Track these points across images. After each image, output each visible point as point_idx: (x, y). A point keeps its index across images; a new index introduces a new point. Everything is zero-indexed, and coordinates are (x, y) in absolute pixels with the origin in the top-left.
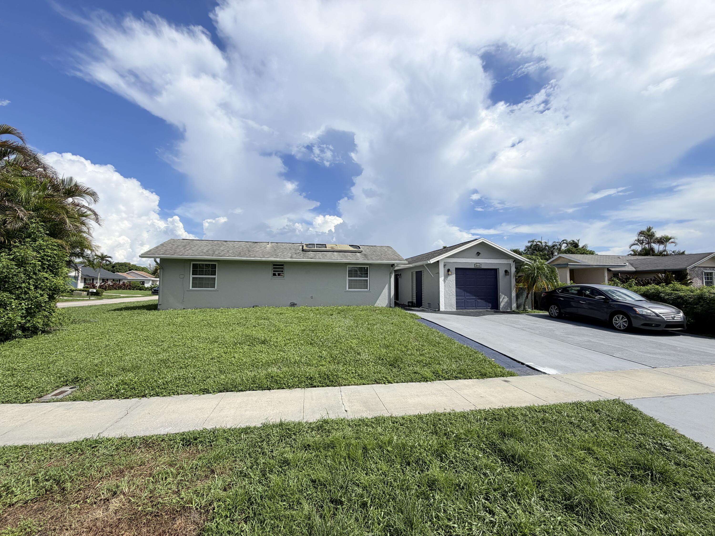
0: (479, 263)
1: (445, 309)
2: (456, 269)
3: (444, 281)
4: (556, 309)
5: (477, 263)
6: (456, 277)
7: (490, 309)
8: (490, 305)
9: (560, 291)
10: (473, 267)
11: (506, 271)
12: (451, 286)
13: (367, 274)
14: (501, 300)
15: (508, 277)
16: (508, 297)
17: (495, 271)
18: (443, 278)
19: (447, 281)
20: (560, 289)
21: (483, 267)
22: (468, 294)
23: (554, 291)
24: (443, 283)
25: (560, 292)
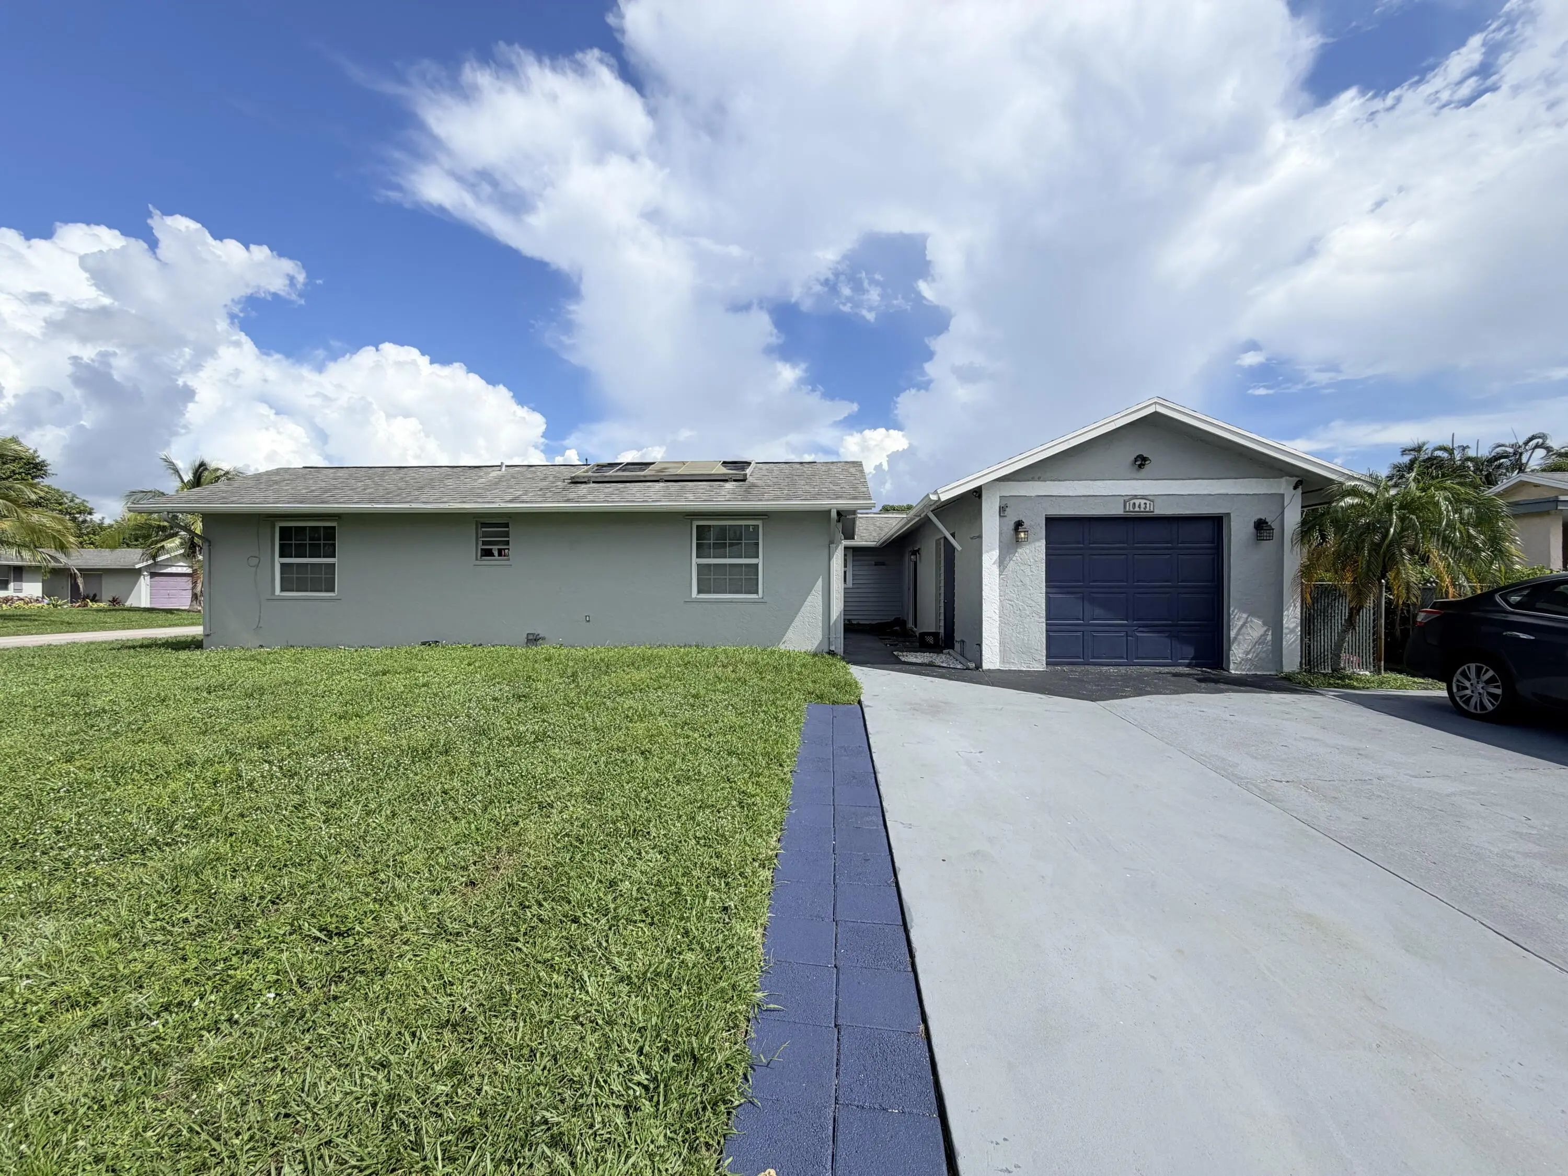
0: (1143, 497)
1: (1003, 661)
2: (1051, 521)
3: (1002, 563)
4: (1488, 682)
5: (1135, 497)
6: (1047, 548)
7: (1188, 666)
8: (1190, 651)
9: (1515, 599)
10: (1117, 510)
11: (1261, 526)
12: (1027, 581)
13: (757, 544)
14: (1233, 634)
15: (1267, 545)
16: (1265, 624)
17: (1217, 523)
18: (995, 554)
19: (1011, 565)
20: (1514, 592)
21: (1161, 510)
22: (1098, 611)
23: (1484, 600)
24: (996, 570)
25: (1517, 605)
